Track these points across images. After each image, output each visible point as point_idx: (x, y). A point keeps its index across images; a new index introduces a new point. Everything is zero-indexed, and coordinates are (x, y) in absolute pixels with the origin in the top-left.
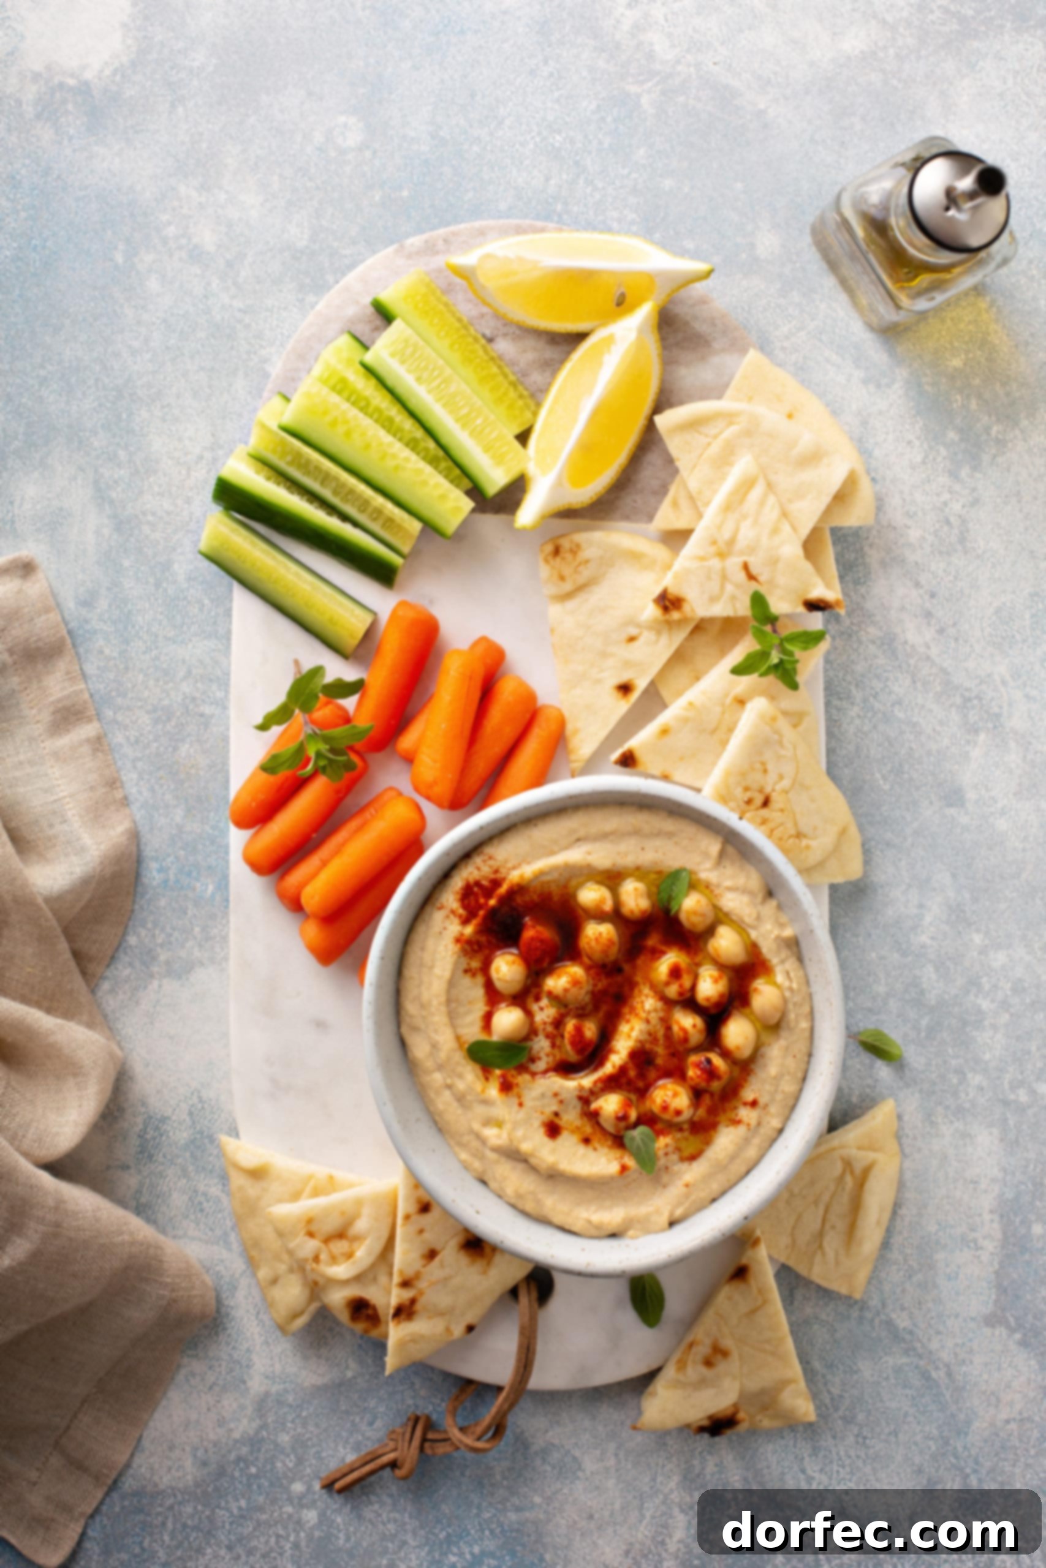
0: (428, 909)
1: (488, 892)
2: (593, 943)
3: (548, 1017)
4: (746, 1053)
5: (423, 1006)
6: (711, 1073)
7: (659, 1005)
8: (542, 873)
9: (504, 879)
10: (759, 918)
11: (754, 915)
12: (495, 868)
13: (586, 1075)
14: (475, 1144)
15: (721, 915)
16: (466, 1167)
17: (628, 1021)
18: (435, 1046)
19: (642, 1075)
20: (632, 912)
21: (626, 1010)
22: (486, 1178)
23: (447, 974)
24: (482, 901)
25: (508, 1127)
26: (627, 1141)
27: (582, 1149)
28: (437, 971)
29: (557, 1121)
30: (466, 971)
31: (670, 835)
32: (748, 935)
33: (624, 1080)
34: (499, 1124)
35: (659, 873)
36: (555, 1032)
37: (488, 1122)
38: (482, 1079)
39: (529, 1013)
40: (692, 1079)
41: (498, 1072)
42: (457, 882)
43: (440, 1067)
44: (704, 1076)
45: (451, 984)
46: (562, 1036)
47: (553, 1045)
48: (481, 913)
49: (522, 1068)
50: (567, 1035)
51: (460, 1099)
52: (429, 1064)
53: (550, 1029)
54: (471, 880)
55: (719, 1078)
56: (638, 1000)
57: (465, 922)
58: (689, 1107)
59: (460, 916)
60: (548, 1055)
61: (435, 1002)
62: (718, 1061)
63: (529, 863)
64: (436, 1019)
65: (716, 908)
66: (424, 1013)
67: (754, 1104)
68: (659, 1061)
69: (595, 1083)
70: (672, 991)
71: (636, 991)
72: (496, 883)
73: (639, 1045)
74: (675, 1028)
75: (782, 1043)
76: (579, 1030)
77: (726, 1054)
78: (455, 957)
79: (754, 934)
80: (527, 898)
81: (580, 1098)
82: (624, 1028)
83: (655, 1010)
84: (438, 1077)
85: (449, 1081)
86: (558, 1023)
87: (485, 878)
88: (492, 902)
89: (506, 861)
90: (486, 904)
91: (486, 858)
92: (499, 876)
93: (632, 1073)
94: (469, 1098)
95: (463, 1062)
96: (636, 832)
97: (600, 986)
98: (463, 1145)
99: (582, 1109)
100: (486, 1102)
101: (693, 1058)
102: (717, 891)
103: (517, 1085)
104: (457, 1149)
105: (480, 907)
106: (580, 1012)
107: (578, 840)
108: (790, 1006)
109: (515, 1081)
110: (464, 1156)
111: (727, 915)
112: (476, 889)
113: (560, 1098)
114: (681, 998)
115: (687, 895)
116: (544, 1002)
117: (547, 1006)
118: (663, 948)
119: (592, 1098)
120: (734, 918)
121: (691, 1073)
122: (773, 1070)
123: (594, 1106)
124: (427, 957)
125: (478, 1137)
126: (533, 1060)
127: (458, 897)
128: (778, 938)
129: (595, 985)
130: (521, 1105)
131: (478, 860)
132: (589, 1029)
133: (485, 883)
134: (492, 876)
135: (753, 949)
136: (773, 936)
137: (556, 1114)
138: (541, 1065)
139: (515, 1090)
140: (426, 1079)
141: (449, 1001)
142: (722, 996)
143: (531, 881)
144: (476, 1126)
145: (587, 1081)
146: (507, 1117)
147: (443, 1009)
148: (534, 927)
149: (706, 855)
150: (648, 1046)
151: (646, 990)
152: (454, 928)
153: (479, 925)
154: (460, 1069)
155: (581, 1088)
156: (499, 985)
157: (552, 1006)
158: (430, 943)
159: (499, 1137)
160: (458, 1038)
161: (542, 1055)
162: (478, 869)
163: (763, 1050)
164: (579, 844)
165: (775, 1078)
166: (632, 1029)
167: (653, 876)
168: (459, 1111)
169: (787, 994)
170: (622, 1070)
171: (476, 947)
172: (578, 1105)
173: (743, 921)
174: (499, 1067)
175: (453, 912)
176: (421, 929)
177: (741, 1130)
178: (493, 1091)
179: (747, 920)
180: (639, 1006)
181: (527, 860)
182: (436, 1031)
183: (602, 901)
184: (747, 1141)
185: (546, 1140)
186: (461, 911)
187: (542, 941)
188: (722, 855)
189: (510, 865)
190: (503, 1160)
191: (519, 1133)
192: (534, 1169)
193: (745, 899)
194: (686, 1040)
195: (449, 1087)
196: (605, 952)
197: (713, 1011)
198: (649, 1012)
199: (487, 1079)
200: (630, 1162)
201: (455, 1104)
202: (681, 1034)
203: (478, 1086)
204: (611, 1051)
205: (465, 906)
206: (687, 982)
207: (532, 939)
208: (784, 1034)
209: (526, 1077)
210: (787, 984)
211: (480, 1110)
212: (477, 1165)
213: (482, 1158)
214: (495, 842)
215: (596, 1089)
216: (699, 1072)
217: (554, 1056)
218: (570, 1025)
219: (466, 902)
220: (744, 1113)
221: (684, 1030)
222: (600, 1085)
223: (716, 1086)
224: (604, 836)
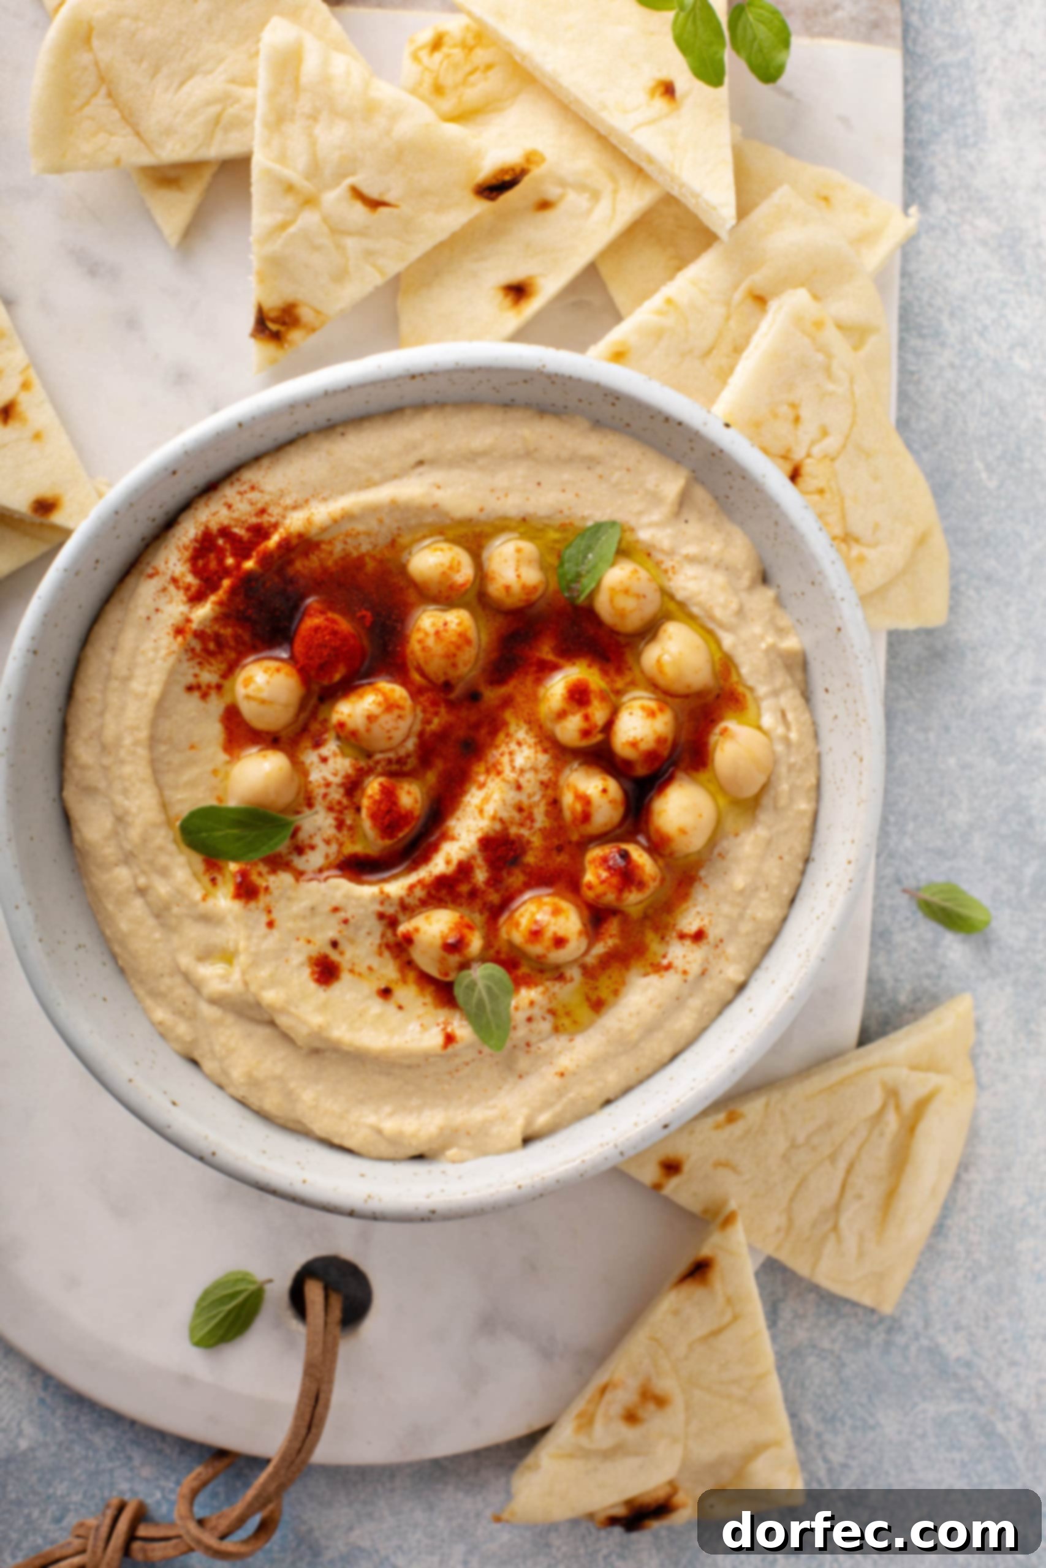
0: (131, 581)
1: (243, 549)
2: (430, 642)
3: (335, 774)
4: (696, 842)
5: (104, 749)
6: (627, 876)
7: (543, 759)
8: (348, 516)
9: (275, 526)
10: (740, 612)
11: (734, 606)
12: (260, 505)
13: (395, 877)
14: (182, 991)
15: (672, 606)
16: (163, 1033)
17: (482, 786)
18: (121, 819)
19: (494, 881)
20: (508, 588)
21: (480, 768)
22: (197, 1055)
23: (155, 690)
24: (230, 561)
25: (243, 959)
26: (459, 992)
27: (377, 1006)
28: (136, 685)
29: (334, 956)
30: (190, 689)
31: (591, 462)
32: (718, 643)
33: (464, 888)
34: (228, 956)
35: (563, 528)
36: (345, 801)
37: (206, 955)
38: (206, 879)
39: (299, 768)
40: (590, 887)
41: (233, 867)
42: (188, 531)
43: (128, 858)
44: (615, 880)
45: (161, 708)
46: (358, 810)
47: (340, 825)
48: (226, 583)
49: (276, 863)
50: (366, 803)
51: (161, 913)
52: (109, 851)
53: (336, 795)
54: (214, 527)
55: (641, 885)
56: (503, 748)
57: (196, 598)
58: (580, 933)
59: (188, 588)
60: (328, 842)
61: (128, 741)
62: (639, 856)
63: (325, 500)
64: (127, 769)
65: (666, 594)
66: (106, 761)
67: (699, 936)
68: (530, 859)
69: (411, 888)
70: (570, 729)
71: (501, 736)
72: (260, 532)
73: (498, 826)
74: (568, 799)
75: (761, 832)
76: (389, 794)
77: (658, 847)
78: (172, 660)
79: (728, 641)
80: (314, 561)
81: (381, 916)
82: (473, 798)
83: (535, 769)
84: (123, 875)
85: (142, 881)
86: (353, 786)
87: (239, 522)
88: (249, 564)
89: (282, 494)
90: (238, 566)
91: (245, 487)
92: (265, 519)
93: (481, 876)
94: (175, 910)
95: (172, 847)
96: (529, 454)
97: (436, 723)
98: (157, 995)
99: (383, 936)
100: (208, 919)
101: (595, 853)
102: (668, 564)
103: (267, 889)
104: (149, 1002)
105: (226, 572)
106: (394, 767)
107: (420, 463)
108: (783, 770)
109: (261, 882)
110: (160, 1014)
111: (682, 605)
112: (220, 542)
113: (342, 915)
114: (585, 743)
115: (613, 564)
116: (331, 747)
117: (335, 755)
118: (561, 661)
119: (401, 917)
120: (695, 610)
121: (592, 876)
122: (740, 880)
123: (403, 928)
124: (120, 662)
125: (187, 978)
126: (300, 850)
127: (187, 554)
128: (772, 649)
129: (428, 722)
130: (270, 924)
131: (229, 492)
132: (409, 793)
133: (238, 531)
134: (254, 520)
135: (726, 666)
136: (763, 646)
137: (335, 944)
138: (314, 859)
139: (263, 900)
140: (100, 878)
141: (153, 741)
142: (660, 740)
143: (324, 530)
144: (185, 960)
145: (396, 887)
146: (242, 945)
147: (142, 752)
148: (322, 612)
149: (655, 498)
150: (514, 830)
151: (521, 733)
152: (176, 608)
153: (220, 603)
154: (163, 859)
155: (385, 899)
156: (248, 710)
157: (344, 754)
158: (129, 638)
159: (225, 978)
160: (164, 806)
161: (318, 841)
162: (229, 506)
163: (725, 844)
164: (421, 469)
165: (741, 892)
166: (486, 800)
167: (554, 535)
168: (157, 935)
169: (780, 748)
170: (464, 869)
171: (212, 646)
172: (378, 927)
173: (712, 618)
174: (235, 859)
175: (174, 580)
176: (114, 614)
177: (670, 982)
178: (224, 901)
179: (718, 613)
180: (505, 760)
181: (320, 493)
182: (125, 792)
183: (454, 567)
184: (679, 1001)
185: (313, 986)
186: (190, 579)
187: (334, 633)
188: (684, 500)
189: (288, 501)
190: (230, 1019)
191: (264, 973)
192: (287, 1038)
193: (720, 579)
194: (586, 817)
195: (142, 892)
196: (451, 657)
197: (641, 771)
198: (522, 771)
199: (213, 881)
200: (462, 1030)
201: (151, 922)
202: (579, 807)
203: (197, 893)
204: (445, 837)
205: (196, 571)
206: (599, 713)
207: (317, 629)
208: (764, 817)
209: (285, 878)
210: (780, 730)
211: (195, 932)
212: (182, 1029)
213: (192, 1016)
214: (265, 462)
215: (411, 901)
216: (604, 874)
217: (341, 845)
218: (373, 786)
219: (200, 563)
220: (678, 953)
221: (586, 801)
222: (419, 893)
223: (633, 899)
224: (470, 459)
